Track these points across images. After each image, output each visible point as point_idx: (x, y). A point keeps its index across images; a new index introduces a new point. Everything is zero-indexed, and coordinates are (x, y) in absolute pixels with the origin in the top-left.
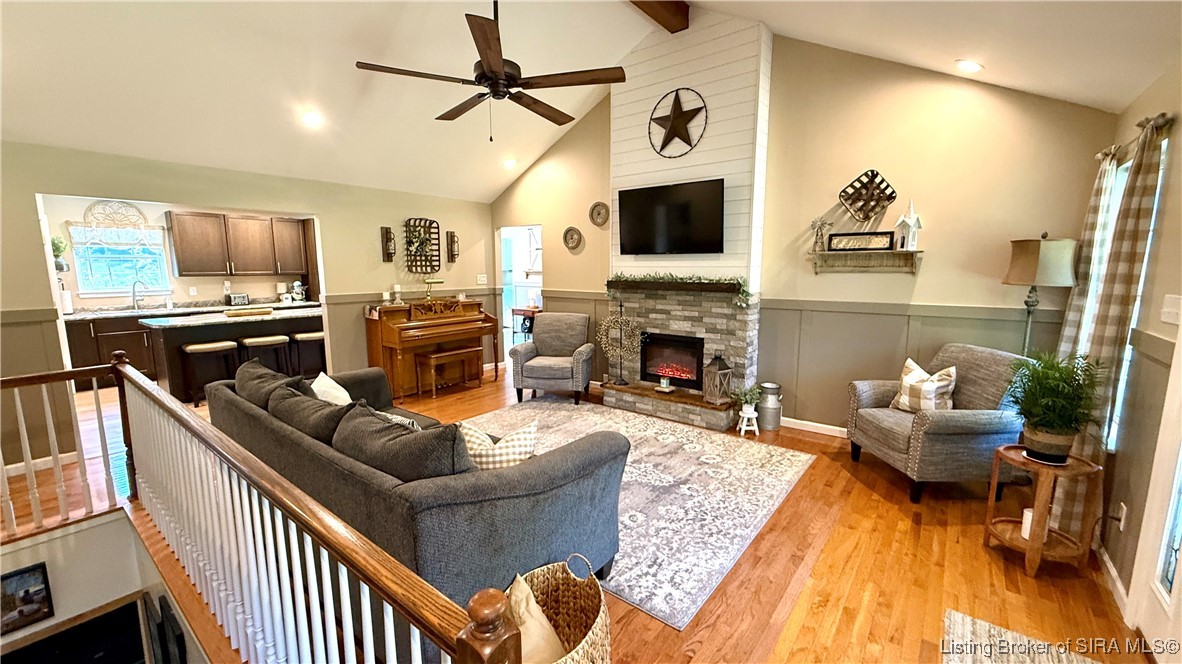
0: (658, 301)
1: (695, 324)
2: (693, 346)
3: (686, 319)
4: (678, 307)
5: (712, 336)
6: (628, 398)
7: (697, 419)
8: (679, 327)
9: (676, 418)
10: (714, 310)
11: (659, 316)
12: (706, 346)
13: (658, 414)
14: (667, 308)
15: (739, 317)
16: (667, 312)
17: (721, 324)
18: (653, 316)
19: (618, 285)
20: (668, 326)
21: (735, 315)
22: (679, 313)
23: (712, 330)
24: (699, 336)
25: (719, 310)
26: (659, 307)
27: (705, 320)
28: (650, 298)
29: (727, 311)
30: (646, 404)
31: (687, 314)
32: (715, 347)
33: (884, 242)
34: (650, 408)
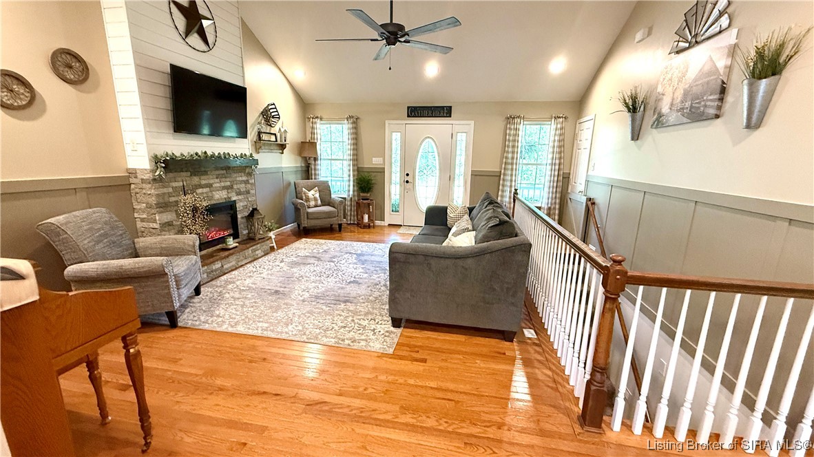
0: (202, 177)
1: (230, 191)
2: (230, 207)
3: (224, 188)
4: (216, 180)
5: (240, 197)
6: (218, 265)
7: (259, 253)
8: (220, 196)
9: (250, 259)
10: (238, 179)
11: (205, 190)
12: (237, 205)
13: (240, 264)
14: (211, 182)
15: (250, 182)
16: (210, 186)
17: (242, 187)
18: (200, 191)
19: (169, 165)
20: (212, 197)
21: (248, 181)
22: (218, 185)
23: (239, 194)
24: (234, 199)
25: (241, 179)
26: (203, 182)
27: (235, 187)
28: (195, 175)
29: (244, 178)
30: (232, 262)
31: (223, 184)
32: (242, 204)
33: (273, 138)
34: (234, 263)
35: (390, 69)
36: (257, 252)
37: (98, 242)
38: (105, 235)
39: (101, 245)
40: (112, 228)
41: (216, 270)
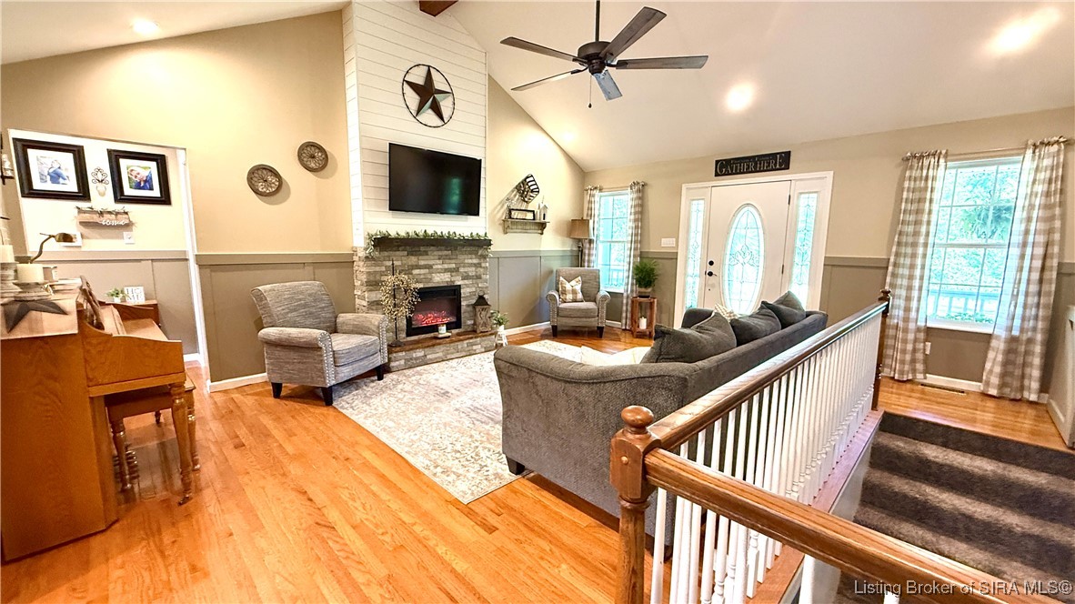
0: (420, 257)
1: (453, 274)
2: (452, 293)
3: (446, 270)
4: (438, 261)
5: (466, 282)
6: (419, 353)
7: (478, 348)
8: (440, 279)
9: (464, 354)
10: (466, 261)
11: (422, 271)
12: (462, 291)
13: (449, 357)
14: (431, 263)
15: (483, 265)
16: (429, 267)
17: (472, 272)
18: (416, 272)
19: (383, 243)
20: (431, 279)
21: (480, 264)
22: (440, 267)
23: (466, 277)
24: (458, 283)
25: (470, 261)
26: (422, 263)
27: (462, 270)
28: (412, 255)
29: (475, 261)
30: (439, 352)
31: (446, 266)
32: (468, 290)
33: (530, 216)
34: (440, 354)
35: (590, 106)
36: (474, 347)
37: (291, 311)
38: (305, 306)
39: (295, 314)
40: (315, 301)
41: (416, 359)
